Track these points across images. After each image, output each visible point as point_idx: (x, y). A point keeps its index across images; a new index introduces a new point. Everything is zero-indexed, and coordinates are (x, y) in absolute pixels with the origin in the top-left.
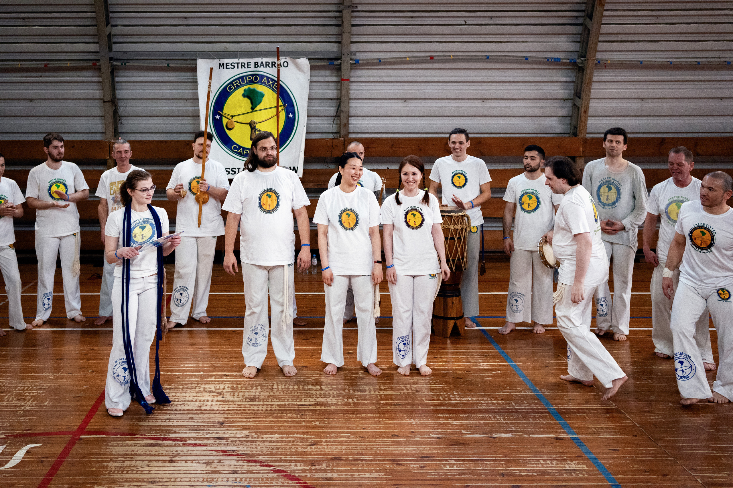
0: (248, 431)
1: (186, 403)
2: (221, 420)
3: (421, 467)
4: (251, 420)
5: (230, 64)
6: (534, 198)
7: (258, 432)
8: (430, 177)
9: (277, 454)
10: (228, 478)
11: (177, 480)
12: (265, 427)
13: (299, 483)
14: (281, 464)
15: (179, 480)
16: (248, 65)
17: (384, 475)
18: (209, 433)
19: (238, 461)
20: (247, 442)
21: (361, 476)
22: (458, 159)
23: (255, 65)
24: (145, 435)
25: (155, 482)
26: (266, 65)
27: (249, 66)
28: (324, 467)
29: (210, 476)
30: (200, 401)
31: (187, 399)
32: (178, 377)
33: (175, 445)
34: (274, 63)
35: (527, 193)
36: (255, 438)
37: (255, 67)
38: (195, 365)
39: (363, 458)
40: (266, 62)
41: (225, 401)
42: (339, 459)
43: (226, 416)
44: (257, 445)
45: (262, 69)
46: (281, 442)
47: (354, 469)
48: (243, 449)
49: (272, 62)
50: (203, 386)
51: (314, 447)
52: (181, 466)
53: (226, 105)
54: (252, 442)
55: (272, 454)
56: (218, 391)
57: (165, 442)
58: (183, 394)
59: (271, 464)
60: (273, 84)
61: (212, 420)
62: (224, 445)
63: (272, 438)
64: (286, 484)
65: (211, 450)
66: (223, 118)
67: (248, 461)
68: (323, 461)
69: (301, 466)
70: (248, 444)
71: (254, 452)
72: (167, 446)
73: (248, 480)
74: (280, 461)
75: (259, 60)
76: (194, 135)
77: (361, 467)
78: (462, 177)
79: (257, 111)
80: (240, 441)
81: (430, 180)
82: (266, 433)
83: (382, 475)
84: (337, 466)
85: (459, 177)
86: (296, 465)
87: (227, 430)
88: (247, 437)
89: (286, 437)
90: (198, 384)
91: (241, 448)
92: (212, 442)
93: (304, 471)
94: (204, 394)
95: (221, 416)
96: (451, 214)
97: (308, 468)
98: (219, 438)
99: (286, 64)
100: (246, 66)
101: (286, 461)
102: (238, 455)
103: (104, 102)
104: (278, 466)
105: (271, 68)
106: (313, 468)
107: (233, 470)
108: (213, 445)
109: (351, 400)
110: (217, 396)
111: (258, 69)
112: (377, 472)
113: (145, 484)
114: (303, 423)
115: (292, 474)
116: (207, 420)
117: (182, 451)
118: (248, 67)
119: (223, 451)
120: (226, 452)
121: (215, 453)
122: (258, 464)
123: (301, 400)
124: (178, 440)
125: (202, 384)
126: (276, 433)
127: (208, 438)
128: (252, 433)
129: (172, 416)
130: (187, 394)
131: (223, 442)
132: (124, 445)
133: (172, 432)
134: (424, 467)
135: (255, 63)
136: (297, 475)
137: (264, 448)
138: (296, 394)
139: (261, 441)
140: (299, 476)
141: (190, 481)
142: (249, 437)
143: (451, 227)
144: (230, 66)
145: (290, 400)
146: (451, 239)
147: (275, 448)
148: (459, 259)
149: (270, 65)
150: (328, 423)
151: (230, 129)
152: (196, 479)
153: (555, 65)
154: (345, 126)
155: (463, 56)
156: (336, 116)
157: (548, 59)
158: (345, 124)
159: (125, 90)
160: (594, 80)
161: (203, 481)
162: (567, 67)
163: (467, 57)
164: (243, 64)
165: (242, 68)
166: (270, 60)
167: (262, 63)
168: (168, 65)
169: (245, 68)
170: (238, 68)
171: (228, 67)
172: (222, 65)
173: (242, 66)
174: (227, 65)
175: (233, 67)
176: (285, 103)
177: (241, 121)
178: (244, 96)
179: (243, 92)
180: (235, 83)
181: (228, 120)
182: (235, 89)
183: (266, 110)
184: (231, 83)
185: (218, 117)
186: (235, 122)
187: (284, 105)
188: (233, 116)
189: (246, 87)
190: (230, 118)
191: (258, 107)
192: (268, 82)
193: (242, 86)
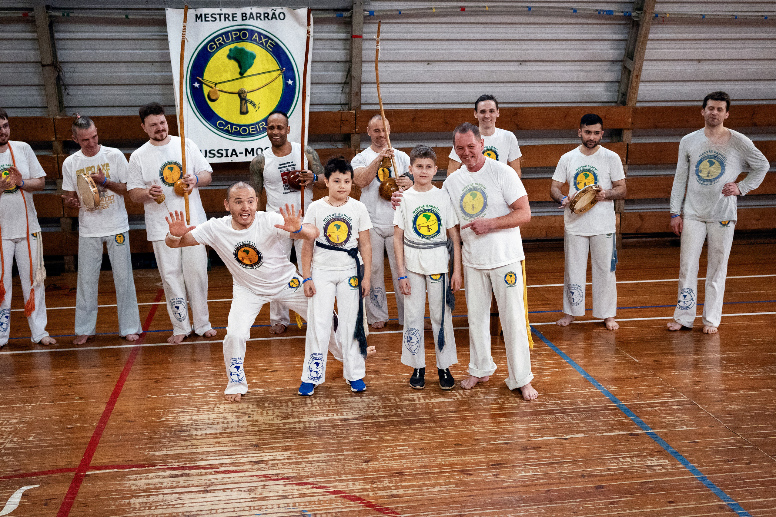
0: (289, 452)
2: (254, 443)
4: (289, 440)
5: (209, 16)
6: (591, 176)
7: (301, 453)
10: (278, 505)
12: (308, 446)
13: (363, 503)
14: (337, 484)
15: (221, 511)
16: (233, 17)
18: (243, 457)
19: (285, 485)
20: (291, 464)
23: (243, 16)
24: (166, 466)
26: (257, 17)
27: (235, 19)
28: (386, 483)
29: (256, 503)
30: (223, 423)
31: (207, 422)
32: (189, 398)
33: (206, 474)
34: (266, 15)
36: (299, 458)
37: (243, 20)
38: (206, 384)
39: (428, 470)
40: (257, 13)
41: (253, 421)
42: (401, 474)
43: (258, 437)
44: (304, 466)
45: (251, 22)
46: (331, 461)
48: (287, 472)
49: (264, 14)
50: (221, 407)
51: (369, 464)
52: (219, 496)
53: (206, 70)
54: (297, 463)
55: (323, 475)
57: (193, 471)
58: (201, 417)
59: (325, 485)
60: (266, 42)
62: (265, 469)
63: (319, 457)
64: (347, 506)
65: (251, 476)
66: (204, 86)
67: (298, 484)
68: (383, 478)
69: (360, 485)
70: (292, 466)
71: (302, 474)
72: (197, 475)
73: (302, 504)
74: (334, 482)
75: (248, 10)
78: (493, 154)
79: (246, 77)
80: (282, 463)
82: (310, 453)
84: (401, 481)
85: (489, 154)
86: (354, 484)
87: (265, 452)
88: (289, 458)
89: (335, 456)
90: (215, 405)
91: (285, 471)
93: (365, 490)
95: (253, 437)
97: (368, 487)
98: (257, 463)
99: (281, 16)
100: (230, 18)
101: (341, 481)
102: (283, 479)
103: (43, 66)
104: (332, 487)
105: (263, 21)
106: (374, 486)
107: (283, 496)
109: (399, 410)
110: (242, 416)
111: (247, 22)
114: (351, 439)
115: (352, 494)
116: (237, 444)
117: (216, 479)
118: (233, 20)
119: (265, 476)
120: (268, 477)
121: (255, 479)
122: (310, 487)
123: (342, 415)
124: (208, 468)
125: (219, 404)
126: (321, 452)
128: (295, 453)
129: (193, 442)
131: (262, 466)
132: (144, 478)
133: (198, 459)
135: (242, 14)
136: (357, 495)
137: (313, 469)
138: (335, 408)
139: (307, 462)
140: (360, 495)
142: (292, 459)
144: (210, 18)
145: (330, 415)
147: (324, 468)
149: (262, 17)
150: (380, 437)
151: (213, 100)
152: (242, 509)
153: (606, 19)
154: (357, 95)
155: (501, 7)
156: (345, 83)
157: (599, 11)
158: (357, 93)
159: (69, 50)
160: (649, 38)
161: (250, 510)
162: (619, 22)
163: (504, 9)
164: (227, 16)
165: (225, 20)
166: (262, 10)
167: (251, 14)
168: (127, 17)
169: (229, 20)
170: (220, 20)
171: (207, 19)
172: (199, 17)
173: (225, 18)
174: (205, 17)
175: (214, 19)
176: (283, 67)
177: (226, 90)
178: (229, 57)
179: (227, 52)
180: (218, 41)
181: (210, 89)
182: (218, 49)
183: (258, 76)
184: (213, 40)
185: (197, 85)
186: (220, 91)
187: (281, 69)
188: (217, 84)
189: (232, 46)
190: (214, 86)
191: (248, 72)
192: (260, 39)
193: (227, 44)
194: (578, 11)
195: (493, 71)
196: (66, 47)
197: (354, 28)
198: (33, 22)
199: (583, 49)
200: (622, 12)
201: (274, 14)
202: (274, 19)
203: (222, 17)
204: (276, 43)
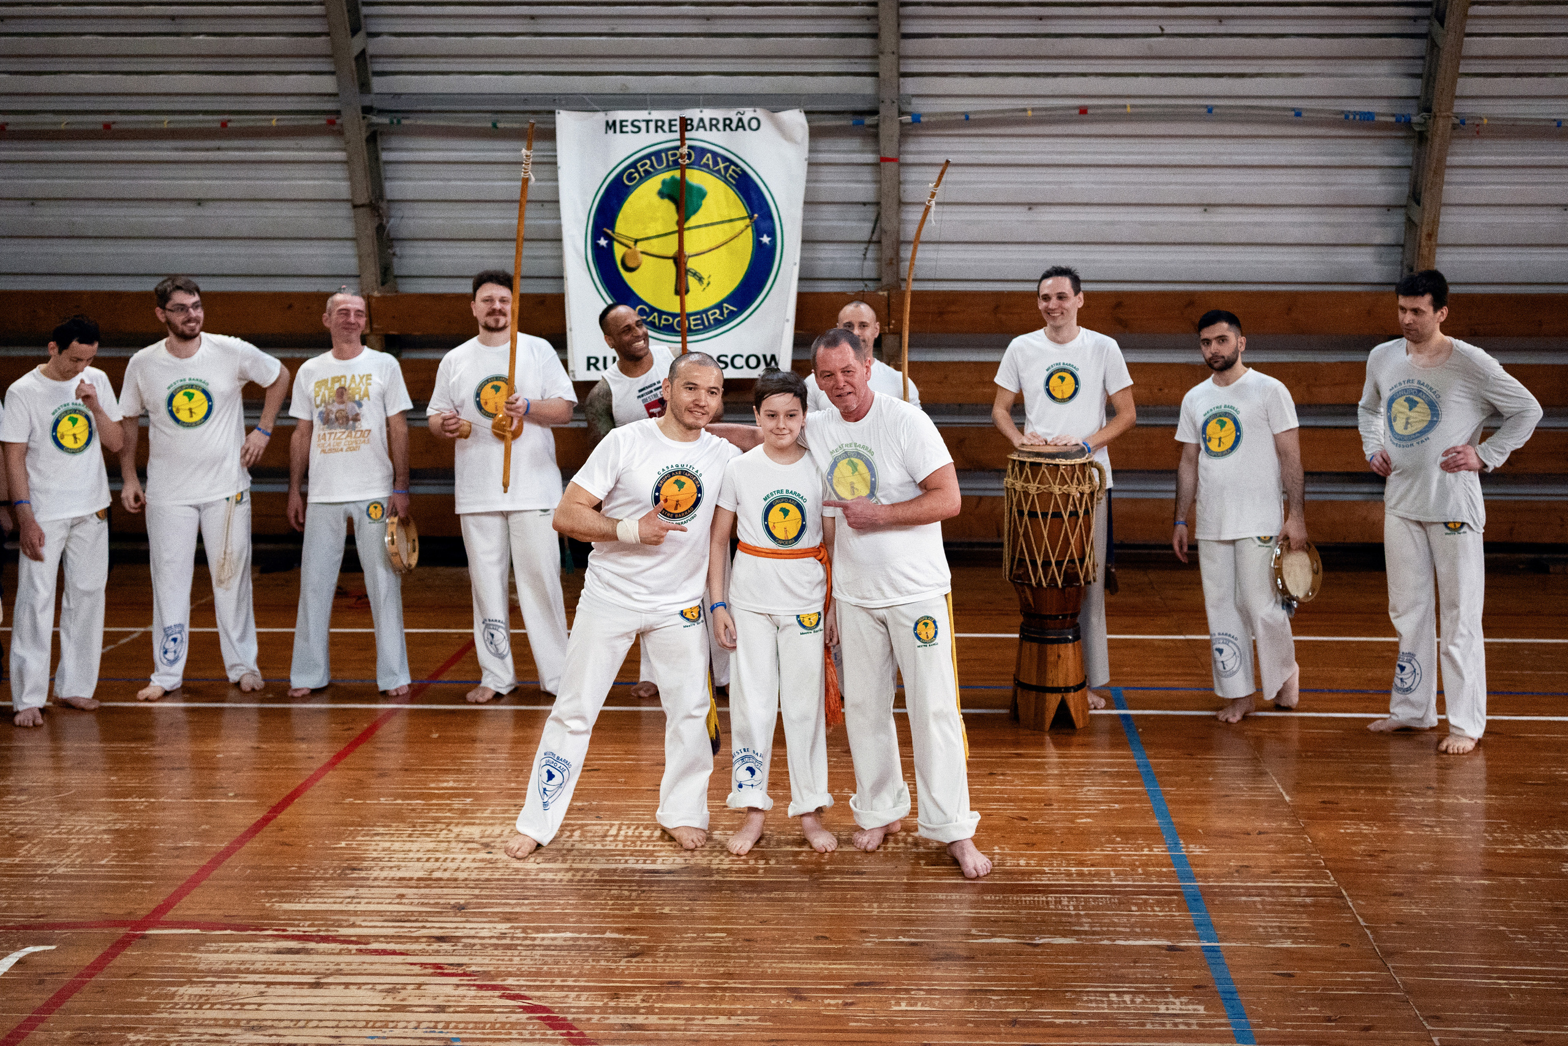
0: (509, 925)
1: (403, 864)
2: (462, 902)
3: (846, 1004)
4: (526, 902)
5: (629, 124)
6: (1230, 425)
7: (529, 927)
8: (998, 380)
9: (549, 974)
10: (420, 1023)
11: (311, 1024)
12: (551, 917)
13: (569, 1034)
14: (548, 994)
15: (314, 1023)
16: (670, 125)
17: (760, 1020)
18: (424, 927)
19: (458, 985)
20: (496, 947)
21: (707, 1022)
22: (1058, 337)
23: (686, 124)
24: (284, 930)
25: (260, 1028)
26: (711, 125)
27: (673, 128)
28: (637, 1000)
29: (383, 1016)
30: (437, 860)
31: (411, 855)
32: (413, 810)
33: (340, 953)
34: (728, 122)
35: (1215, 416)
36: (518, 938)
37: (686, 130)
38: (461, 785)
39: (732, 984)
40: (711, 120)
41: (490, 861)
42: (677, 985)
43: (477, 892)
44: (517, 953)
45: (701, 134)
46: (571, 947)
47: (700, 1006)
48: (478, 962)
49: (725, 120)
50: (456, 830)
51: (634, 960)
52: (333, 995)
53: (620, 216)
54: (508, 947)
55: (538, 974)
56: (484, 840)
57: (323, 946)
58: (408, 846)
59: (527, 993)
60: (727, 169)
61: (442, 901)
62: (447, 953)
63: (553, 939)
64: (538, 1037)
65: (412, 964)
66: (616, 245)
67: (480, 987)
68: (640, 989)
69: (587, 1000)
70: (496, 952)
71: (502, 968)
72: (324, 953)
73: (461, 1026)
74: (548, 988)
75: (694, 114)
76: (470, 282)
77: (716, 1003)
78: (1069, 378)
79: (689, 229)
80: (482, 944)
81: (996, 386)
82: (544, 930)
83: (753, 1020)
84: (667, 999)
85: (1062, 379)
86: (578, 997)
87: (467, 921)
88: (503, 936)
89: (585, 939)
90: (448, 824)
91: (478, 959)
92: (423, 946)
93: (589, 1010)
94: (453, 845)
95: (468, 891)
96: (1057, 461)
97: (600, 1004)
98: (441, 939)
99: (754, 124)
100: (666, 127)
101: (561, 988)
102: (465, 974)
103: (355, 207)
104: (537, 998)
105: (722, 132)
106: (612, 1004)
107: (439, 1006)
108: (423, 952)
109: (762, 862)
110: (477, 850)
111: (693, 134)
112: (745, 1013)
113: (239, 1031)
114: (636, 910)
115: (561, 1016)
116: (432, 901)
117: (349, 964)
118: (671, 131)
119: (437, 966)
120: (441, 968)
121: (417, 969)
122: (498, 993)
123: (654, 862)
124: (351, 942)
125: (457, 824)
126: (564, 929)
127: (417, 939)
128: (517, 928)
129: (361, 891)
130: (415, 846)
131: (446, 946)
132: (232, 949)
133: (345, 924)
134: (852, 1004)
135: (686, 119)
136: (570, 1017)
137: (528, 961)
138: (650, 848)
139: (528, 945)
140: (574, 1019)
141: (337, 1027)
142: (505, 938)
143: (1056, 489)
144: (630, 128)
145: (632, 860)
146: (1055, 515)
147: (550, 960)
148: (1072, 561)
149: (721, 126)
150: (691, 910)
151: (630, 270)
152: (350, 1024)
153: (1365, 128)
154: (891, 263)
155: (1153, 106)
156: (869, 242)
157: (1347, 114)
158: (892, 259)
159: (404, 179)
160: (1448, 163)
161: (365, 1027)
162: (1394, 134)
163: (1161, 110)
164: (660, 124)
165: (657, 131)
166: (720, 114)
167: (701, 120)
168: (495, 126)
169: (664, 131)
170: (648, 131)
171: (625, 129)
172: (611, 126)
173: (657, 127)
174: (622, 126)
175: (636, 130)
176: (753, 212)
177: (655, 251)
178: (662, 194)
179: (659, 186)
180: (642, 166)
181: (626, 249)
182: (642, 180)
183: (710, 228)
184: (633, 165)
185: (603, 242)
186: (643, 253)
187: (751, 217)
188: (636, 241)
189: (667, 176)
190: (631, 244)
191: (693, 221)
192: (716, 163)
193: (658, 172)
194: (1304, 114)
195: (1153, 224)
196: (400, 174)
197: (882, 145)
198: (340, 133)
199: (1327, 184)
200: (1393, 115)
201: (740, 120)
202: (740, 130)
203: (652, 125)
204: (742, 170)
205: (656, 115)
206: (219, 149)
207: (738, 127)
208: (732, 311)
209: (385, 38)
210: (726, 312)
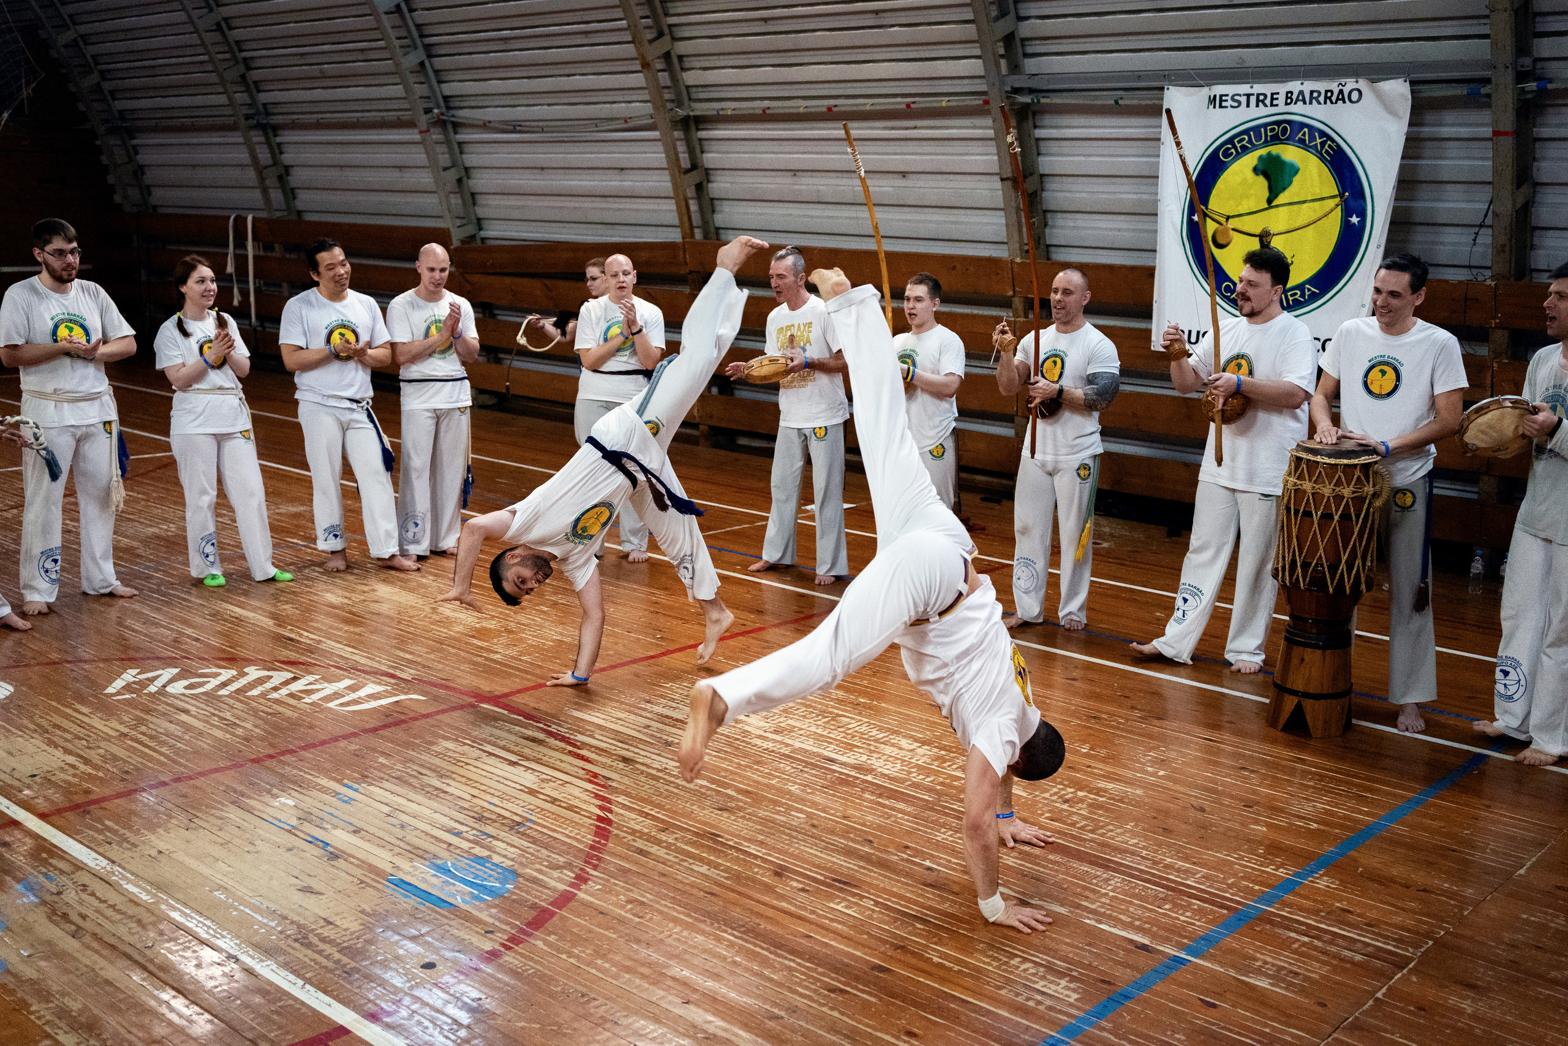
5: (1229, 98)
16: (1272, 99)
23: (1287, 98)
27: (1275, 102)
37: (1287, 104)
40: (1312, 92)
45: (1299, 108)
53: (1214, 192)
60: (1323, 144)
75: (1295, 86)
78: (1390, 373)
79: (1277, 206)
85: (1384, 373)
99: (1355, 96)
100: (1268, 101)
103: (1002, 180)
111: (1292, 108)
118: (1272, 105)
135: (1287, 93)
144: (1230, 103)
149: (1322, 99)
151: (1221, 246)
156: (1482, 226)
164: (1262, 97)
165: (1257, 106)
166: (1321, 86)
167: (1301, 93)
168: (1116, 102)
169: (1266, 106)
170: (1248, 106)
171: (1224, 104)
172: (1212, 100)
173: (1258, 101)
174: (1221, 101)
175: (1236, 104)
176: (1345, 191)
177: (1245, 229)
178: (1256, 170)
179: (1255, 162)
180: (1239, 142)
181: (1217, 225)
182: (1239, 155)
183: (1299, 206)
184: (1230, 141)
185: (1197, 219)
186: (1233, 230)
187: (1341, 195)
188: (1228, 218)
189: (1263, 152)
190: (1223, 220)
191: (1282, 198)
192: (1312, 138)
193: (1255, 148)
197: (1495, 117)
201: (1341, 92)
202: (1340, 102)
203: (1253, 99)
204: (1338, 146)
205: (1258, 88)
206: (915, 128)
207: (1338, 99)
208: (1314, 293)
209: (1033, 21)
210: (1307, 293)
